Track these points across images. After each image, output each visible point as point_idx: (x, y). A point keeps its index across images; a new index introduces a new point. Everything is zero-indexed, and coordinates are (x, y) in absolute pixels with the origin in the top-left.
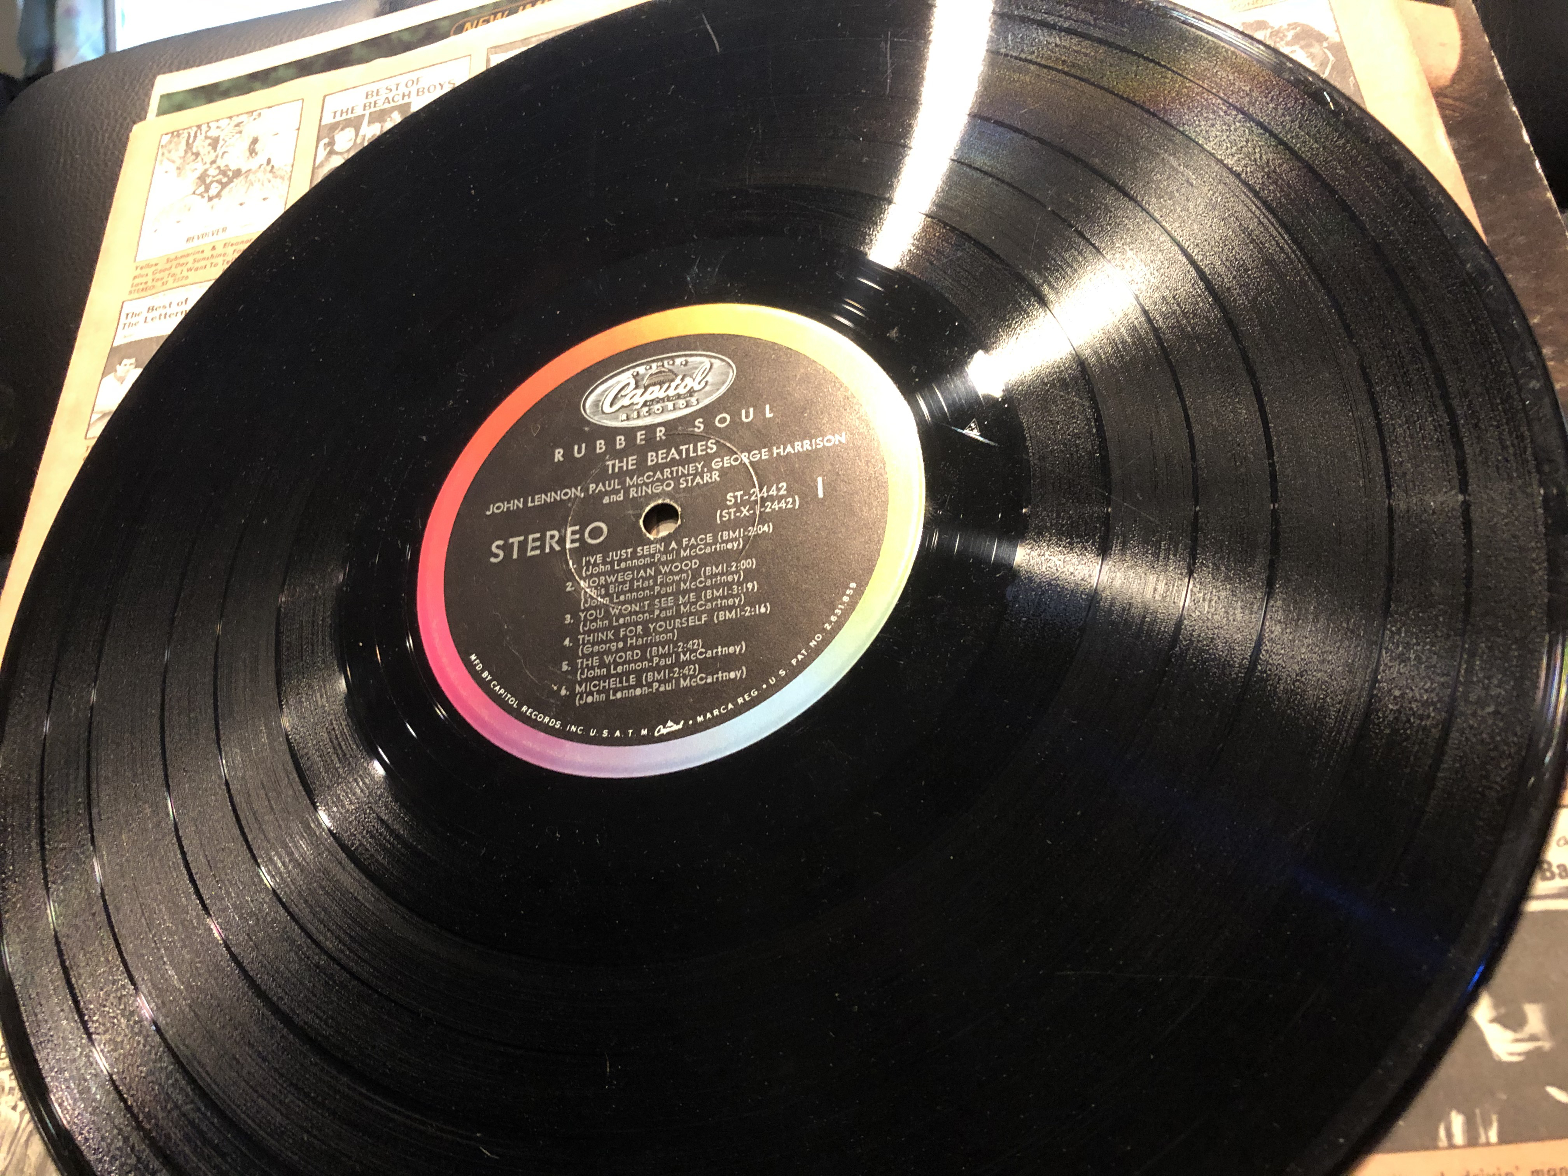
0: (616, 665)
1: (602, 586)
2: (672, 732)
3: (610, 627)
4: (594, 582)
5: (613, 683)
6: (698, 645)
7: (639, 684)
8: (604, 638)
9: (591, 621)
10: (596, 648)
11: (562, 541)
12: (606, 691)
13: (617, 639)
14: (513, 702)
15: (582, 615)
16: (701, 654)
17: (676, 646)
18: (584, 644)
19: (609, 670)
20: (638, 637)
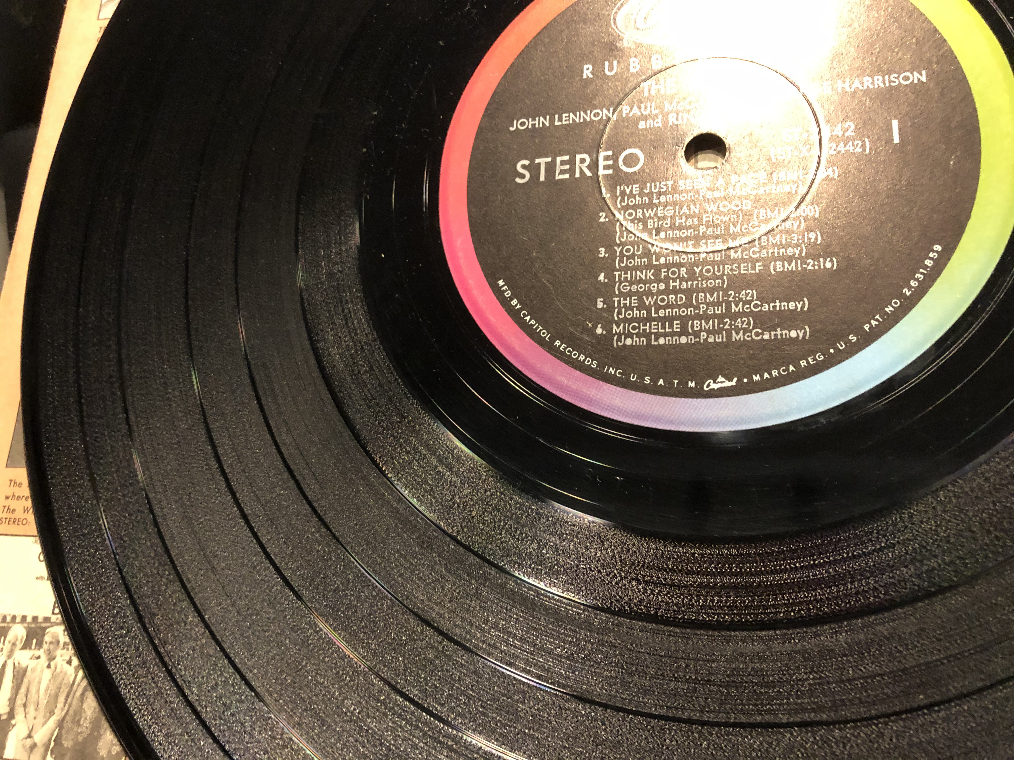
0: (658, 308)
1: (639, 220)
2: (724, 387)
3: (649, 266)
4: (630, 215)
5: (654, 327)
6: (752, 296)
7: (684, 332)
8: (644, 278)
9: (628, 258)
10: (634, 288)
11: (594, 166)
12: (648, 335)
13: (658, 280)
14: (544, 334)
15: (618, 250)
16: (756, 306)
17: (726, 295)
18: (621, 282)
19: (649, 313)
20: (682, 279)
